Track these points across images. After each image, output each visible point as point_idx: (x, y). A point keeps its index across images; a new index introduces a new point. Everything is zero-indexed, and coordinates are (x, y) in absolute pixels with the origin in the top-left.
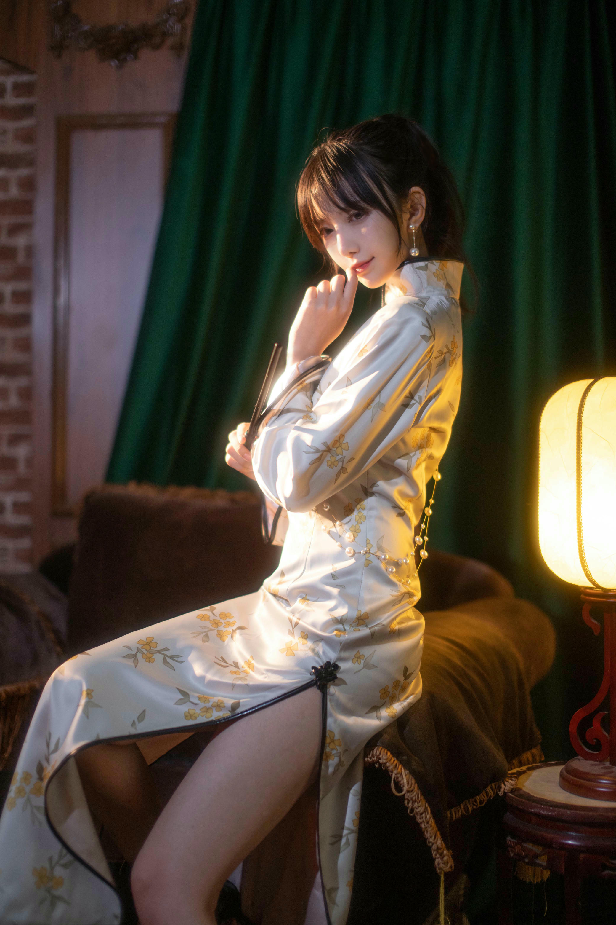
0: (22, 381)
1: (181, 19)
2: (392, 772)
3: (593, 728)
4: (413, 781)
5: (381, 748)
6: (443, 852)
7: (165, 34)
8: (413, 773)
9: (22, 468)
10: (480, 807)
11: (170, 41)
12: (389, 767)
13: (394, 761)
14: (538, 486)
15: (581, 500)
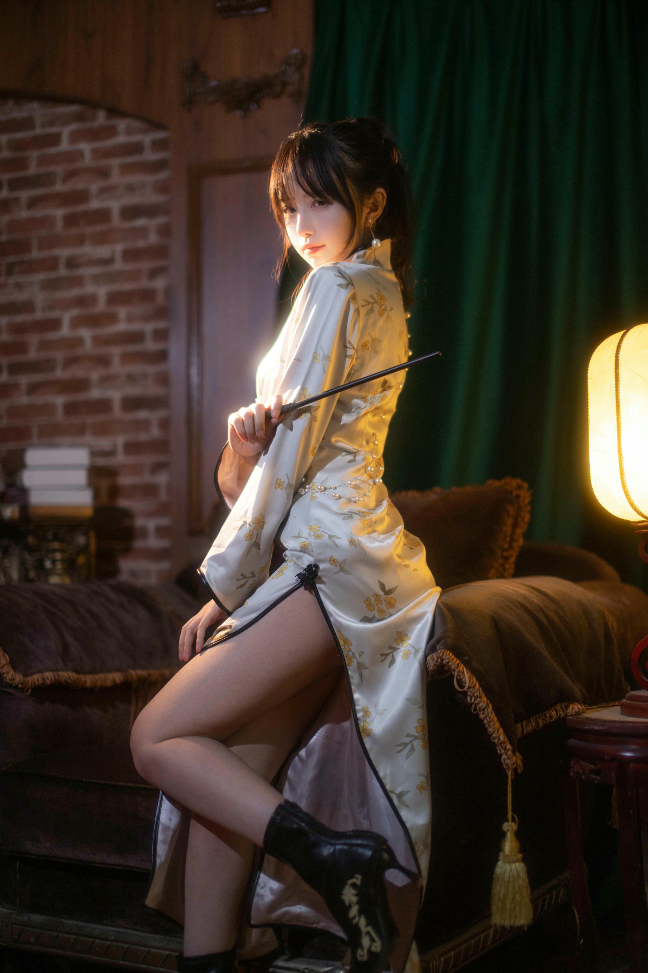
0: (161, 414)
1: (299, 68)
2: (454, 671)
4: (475, 680)
5: (443, 650)
6: (506, 747)
7: (284, 84)
8: (473, 671)
9: (163, 495)
10: (550, 723)
11: (290, 89)
12: (452, 666)
13: (456, 661)
14: (588, 429)
15: (621, 433)
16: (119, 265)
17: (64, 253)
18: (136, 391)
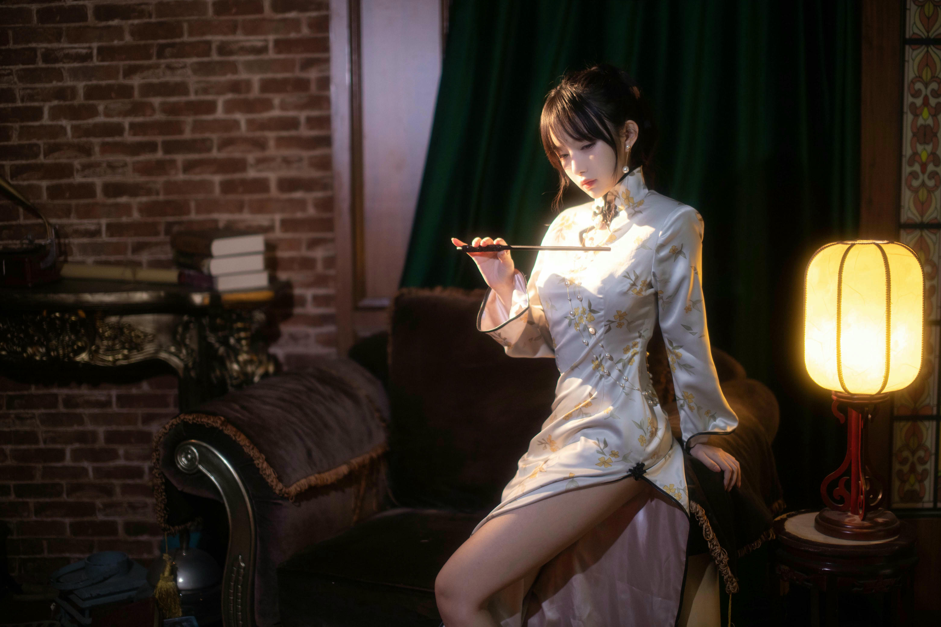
0: (316, 195)
2: (703, 524)
3: (838, 488)
9: (319, 268)
12: (703, 520)
16: (272, 55)
17: (216, 39)
18: (291, 173)
